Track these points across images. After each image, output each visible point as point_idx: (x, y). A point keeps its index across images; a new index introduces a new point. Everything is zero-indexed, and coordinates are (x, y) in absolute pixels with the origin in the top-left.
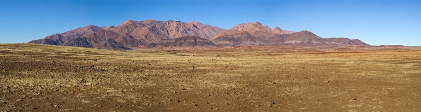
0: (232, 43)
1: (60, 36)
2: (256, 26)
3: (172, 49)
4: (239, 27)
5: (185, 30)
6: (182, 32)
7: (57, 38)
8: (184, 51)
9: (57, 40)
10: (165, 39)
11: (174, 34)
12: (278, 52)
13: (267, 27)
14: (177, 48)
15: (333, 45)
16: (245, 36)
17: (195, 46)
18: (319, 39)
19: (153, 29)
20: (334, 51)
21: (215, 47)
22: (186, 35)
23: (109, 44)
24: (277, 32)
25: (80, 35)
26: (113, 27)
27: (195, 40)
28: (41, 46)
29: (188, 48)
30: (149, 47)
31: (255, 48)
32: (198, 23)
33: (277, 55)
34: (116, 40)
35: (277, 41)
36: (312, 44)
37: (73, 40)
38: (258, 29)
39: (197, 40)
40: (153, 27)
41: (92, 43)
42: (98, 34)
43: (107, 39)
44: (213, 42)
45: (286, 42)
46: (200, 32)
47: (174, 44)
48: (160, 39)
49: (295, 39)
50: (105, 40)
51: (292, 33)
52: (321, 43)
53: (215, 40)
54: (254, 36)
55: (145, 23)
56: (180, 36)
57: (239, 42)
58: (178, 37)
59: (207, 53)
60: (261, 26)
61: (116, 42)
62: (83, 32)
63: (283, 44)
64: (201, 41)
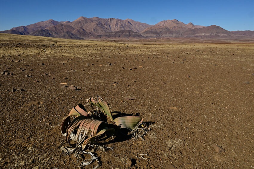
0: (155, 36)
1: (25, 28)
2: (174, 22)
3: (113, 39)
4: (161, 23)
5: (122, 25)
6: (120, 27)
7: (23, 30)
8: (121, 41)
9: (23, 32)
10: (108, 32)
11: (114, 28)
12: (189, 42)
13: (182, 23)
14: (116, 39)
15: (239, 37)
16: (165, 30)
17: (129, 38)
18: (227, 32)
19: (99, 24)
20: (238, 42)
21: (143, 38)
22: (123, 29)
23: (67, 35)
24: (190, 27)
25: (43, 27)
26: (69, 22)
27: (129, 33)
28: (7, 35)
29: (124, 39)
30: (97, 38)
31: (172, 39)
32: (132, 20)
33: (188, 44)
34: (73, 32)
35: (190, 34)
36: (219, 36)
37: (37, 31)
38: (175, 25)
39: (131, 33)
40: (99, 23)
41: (54, 34)
42: (57, 27)
43: (65, 31)
44: (141, 35)
45: (197, 35)
46: (133, 27)
47: (115, 36)
48: (105, 32)
49: (204, 32)
50: (64, 32)
51: (202, 27)
52: (227, 35)
53: (143, 33)
54: (172, 30)
55: (93, 19)
56: (119, 30)
57: (160, 35)
58: (117, 31)
59: (137, 43)
60: (178, 22)
61: (72, 34)
62: (45, 25)
63: (194, 36)
64: (133, 34)
